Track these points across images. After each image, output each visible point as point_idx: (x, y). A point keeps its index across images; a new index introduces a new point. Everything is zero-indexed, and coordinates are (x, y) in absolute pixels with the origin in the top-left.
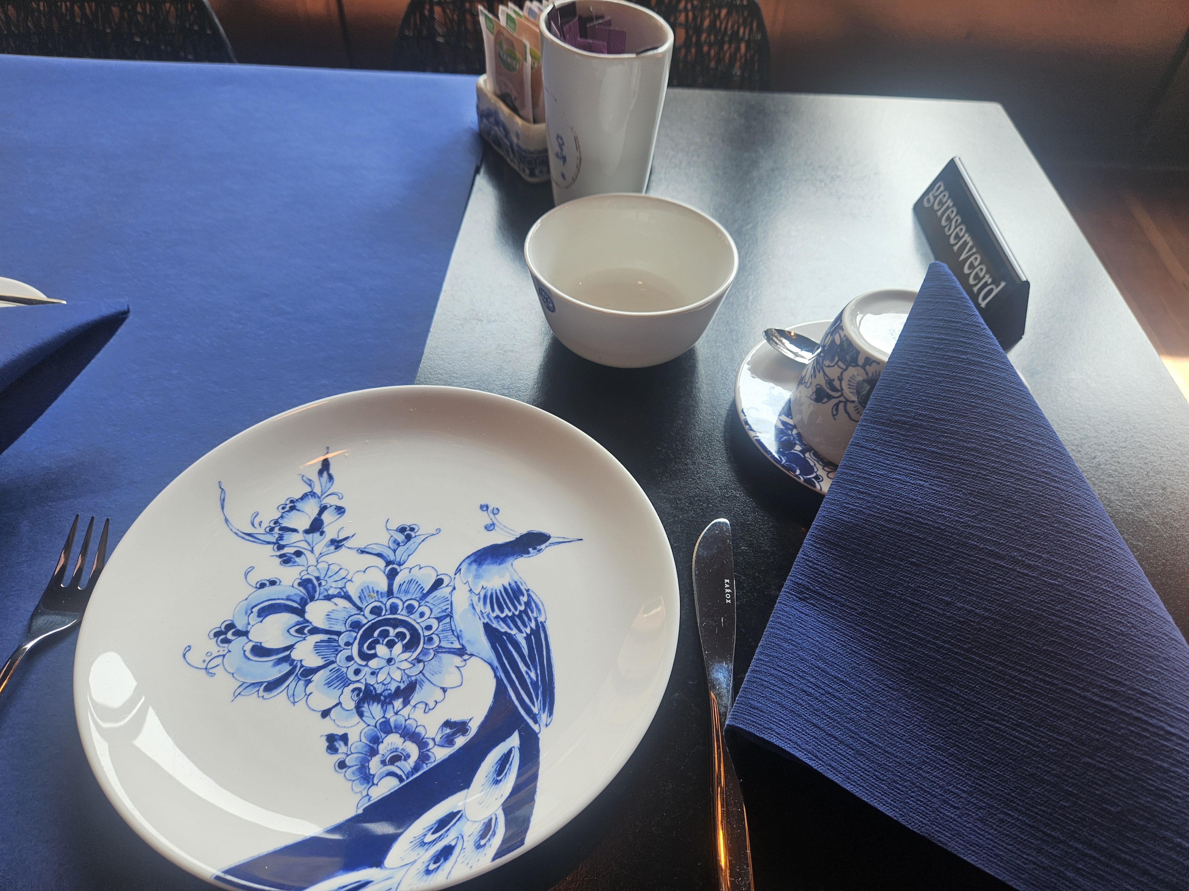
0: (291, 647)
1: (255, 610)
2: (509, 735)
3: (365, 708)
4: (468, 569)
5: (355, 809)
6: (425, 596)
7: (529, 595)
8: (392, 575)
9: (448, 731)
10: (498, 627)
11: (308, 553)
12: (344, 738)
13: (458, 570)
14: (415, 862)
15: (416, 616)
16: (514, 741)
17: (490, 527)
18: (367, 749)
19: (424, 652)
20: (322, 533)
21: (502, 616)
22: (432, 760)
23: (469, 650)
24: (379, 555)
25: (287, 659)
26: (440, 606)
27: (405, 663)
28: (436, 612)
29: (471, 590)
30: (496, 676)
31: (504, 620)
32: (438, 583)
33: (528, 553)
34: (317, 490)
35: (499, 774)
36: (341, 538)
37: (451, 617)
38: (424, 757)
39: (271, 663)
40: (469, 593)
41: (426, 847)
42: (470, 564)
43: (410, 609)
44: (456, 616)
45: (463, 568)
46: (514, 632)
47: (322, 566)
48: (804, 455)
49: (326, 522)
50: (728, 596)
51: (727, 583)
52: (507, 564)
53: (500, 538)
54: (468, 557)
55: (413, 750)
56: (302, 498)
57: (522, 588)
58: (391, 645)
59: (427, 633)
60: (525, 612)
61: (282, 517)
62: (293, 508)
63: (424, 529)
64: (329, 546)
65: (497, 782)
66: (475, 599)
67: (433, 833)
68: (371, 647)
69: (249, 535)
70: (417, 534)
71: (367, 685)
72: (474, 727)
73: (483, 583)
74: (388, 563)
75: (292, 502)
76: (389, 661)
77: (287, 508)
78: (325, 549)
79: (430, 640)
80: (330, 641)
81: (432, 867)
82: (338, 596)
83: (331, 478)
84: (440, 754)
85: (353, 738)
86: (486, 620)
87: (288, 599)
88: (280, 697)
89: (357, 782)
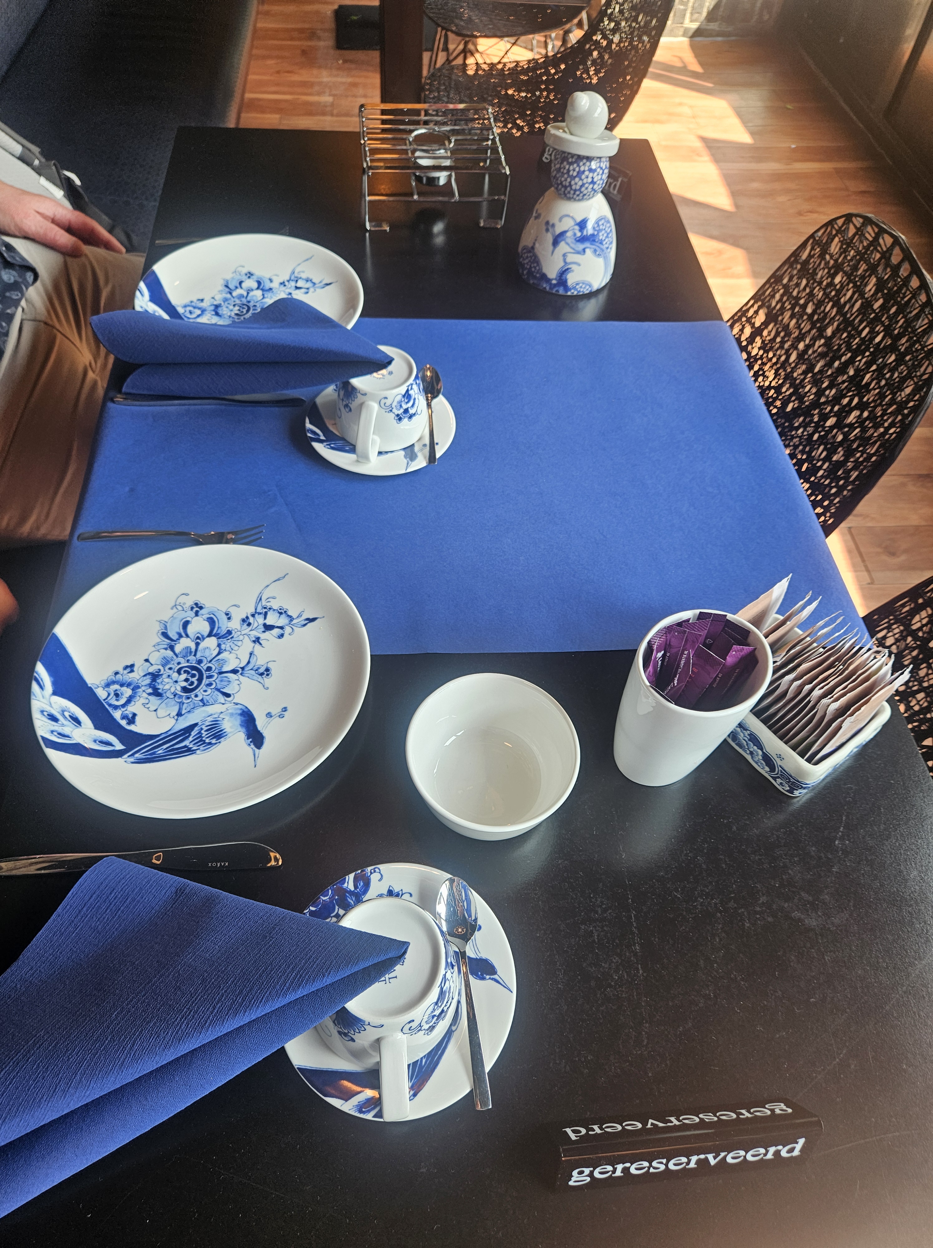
0: (187, 636)
1: (212, 616)
2: (123, 744)
3: (148, 677)
4: (238, 709)
5: (91, 683)
6: (218, 690)
7: (216, 743)
8: (234, 671)
9: (130, 716)
10: (195, 730)
11: (250, 628)
12: (132, 671)
13: (237, 704)
14: (52, 707)
15: (205, 688)
16: (119, 746)
17: (269, 715)
18: (124, 682)
19: (180, 697)
20: (264, 632)
21: (203, 732)
22: (114, 711)
23: (180, 718)
24: (249, 662)
25: (180, 636)
26: (211, 699)
27: (174, 689)
28: (206, 698)
29: (222, 713)
30: (162, 734)
31: (200, 733)
32: (228, 695)
33: (248, 739)
34: (295, 622)
35: (100, 742)
36: (261, 641)
37: (203, 706)
38: (116, 707)
39: (178, 631)
40: (220, 712)
41: (61, 712)
42: (241, 709)
43: (210, 685)
44: (204, 708)
45: (239, 706)
46: (191, 739)
47: (241, 637)
48: (334, 916)
49: (272, 632)
50: (214, 864)
51: (225, 864)
52: (240, 728)
53: (261, 723)
54: (246, 707)
55: (122, 701)
56: (288, 616)
57: (222, 739)
58: (186, 680)
59: (193, 696)
60: (204, 743)
61: (274, 610)
62: (281, 613)
63: (267, 681)
64: (255, 637)
65: (95, 741)
66: (216, 716)
67: (70, 716)
68: (185, 672)
69: (261, 599)
70: (264, 678)
71: (162, 675)
72: (132, 728)
73: (227, 718)
74: (243, 668)
75: (285, 612)
76: (176, 682)
77: (280, 611)
78: (252, 636)
79: (188, 698)
80: (191, 652)
81: (45, 713)
82: (220, 649)
83: (305, 625)
84: (117, 715)
85: (131, 675)
86: (200, 724)
87: (219, 628)
88: (158, 639)
89: (106, 681)
